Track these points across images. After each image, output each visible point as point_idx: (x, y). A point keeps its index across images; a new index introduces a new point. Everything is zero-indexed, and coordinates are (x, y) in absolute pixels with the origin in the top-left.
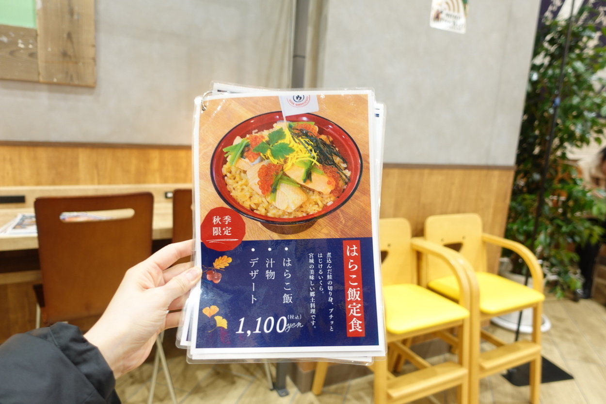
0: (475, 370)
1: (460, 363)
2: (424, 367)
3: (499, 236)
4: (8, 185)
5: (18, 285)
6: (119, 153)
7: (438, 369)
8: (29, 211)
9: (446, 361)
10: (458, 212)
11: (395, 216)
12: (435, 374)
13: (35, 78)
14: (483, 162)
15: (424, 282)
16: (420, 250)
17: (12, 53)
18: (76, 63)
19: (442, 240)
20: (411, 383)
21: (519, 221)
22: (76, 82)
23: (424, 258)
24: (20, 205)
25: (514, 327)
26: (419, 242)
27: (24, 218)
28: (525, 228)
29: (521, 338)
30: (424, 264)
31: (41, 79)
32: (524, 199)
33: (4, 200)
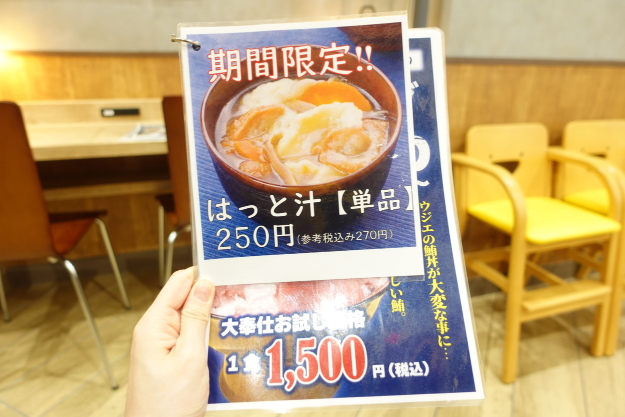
0: (619, 289)
1: (602, 281)
4: (123, 97)
15: (559, 195)
16: (557, 159)
23: (561, 169)
24: (135, 117)
26: (556, 152)
33: (121, 113)
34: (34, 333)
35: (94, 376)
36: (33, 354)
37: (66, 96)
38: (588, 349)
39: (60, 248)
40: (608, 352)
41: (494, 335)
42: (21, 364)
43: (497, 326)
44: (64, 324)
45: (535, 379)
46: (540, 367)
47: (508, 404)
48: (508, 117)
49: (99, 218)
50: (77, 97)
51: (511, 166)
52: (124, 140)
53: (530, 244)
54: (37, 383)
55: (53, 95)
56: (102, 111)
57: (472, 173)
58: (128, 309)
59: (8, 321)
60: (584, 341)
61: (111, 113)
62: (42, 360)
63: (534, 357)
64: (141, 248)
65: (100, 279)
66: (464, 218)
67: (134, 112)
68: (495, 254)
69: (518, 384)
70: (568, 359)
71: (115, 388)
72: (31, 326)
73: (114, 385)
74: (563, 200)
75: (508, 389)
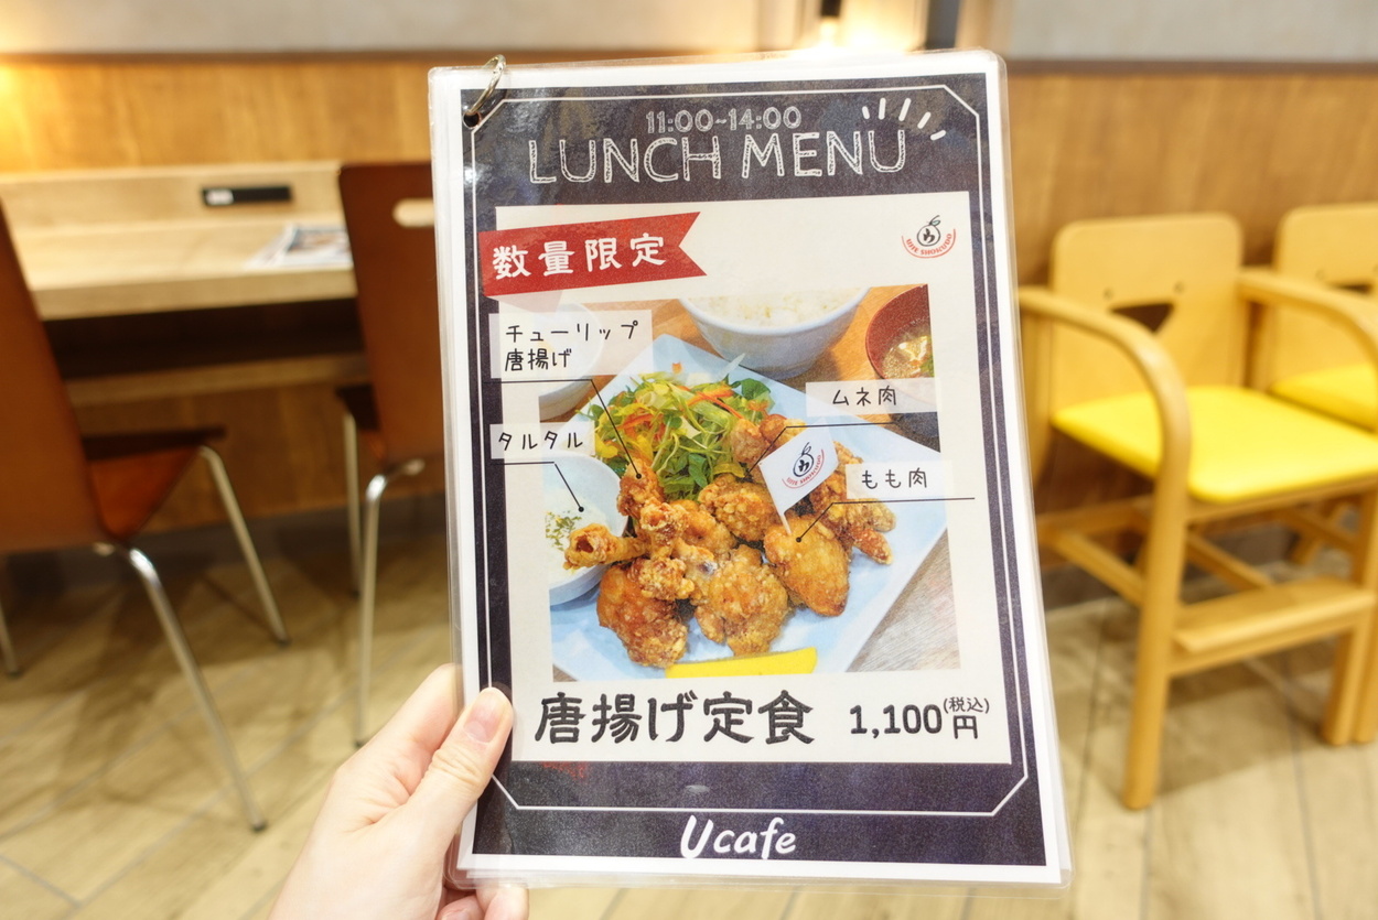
2: (1252, 587)
4: (251, 160)
7: (1294, 591)
16: (1260, 299)
19: (1321, 273)
23: (1268, 319)
24: (281, 207)
26: (1260, 280)
27: (301, 233)
33: (248, 197)
34: (75, 703)
35: (213, 801)
36: (73, 750)
37: (118, 159)
38: (1315, 727)
39: (115, 521)
40: (1363, 737)
41: (1104, 697)
42: (48, 775)
43: (1110, 676)
44: (142, 680)
45: (1197, 798)
46: (1208, 771)
47: (1136, 857)
48: (1150, 202)
49: (206, 445)
50: (144, 162)
51: (1152, 316)
52: (255, 265)
53: (1196, 501)
54: (84, 818)
55: (88, 158)
56: (205, 193)
57: (1064, 334)
58: (282, 644)
59: (17, 674)
60: (1308, 709)
61: (225, 197)
62: (94, 765)
63: (1195, 749)
64: (308, 504)
65: (217, 573)
66: (1043, 437)
67: (277, 195)
68: (1112, 516)
69: (1158, 812)
70: (1270, 751)
71: (260, 829)
72: (68, 687)
73: (256, 821)
74: (1271, 393)
75: (1135, 823)
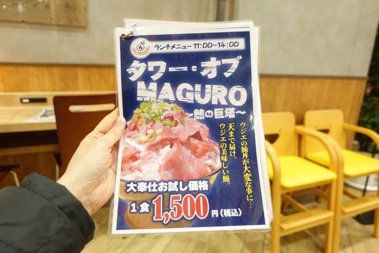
0: (339, 213)
1: (329, 208)
2: (302, 210)
3: (354, 124)
4: (36, 91)
5: (45, 153)
6: (103, 71)
7: (313, 212)
8: (50, 107)
9: (314, 207)
10: (327, 108)
11: (284, 110)
12: (311, 215)
13: (49, 21)
14: (345, 74)
15: (303, 154)
16: (301, 133)
17: (35, 5)
18: (74, 11)
19: (316, 127)
20: (295, 220)
21: (368, 116)
22: (75, 24)
23: (303, 139)
24: (44, 104)
25: (362, 187)
26: (300, 128)
27: (46, 111)
28: (372, 120)
29: (367, 194)
30: (303, 143)
31: (54, 22)
32: (372, 100)
33: (33, 101)
41: (266, 242)
50: (5, 91)
53: (283, 187)
56: (21, 100)
61: (27, 101)
67: (43, 101)
74: (305, 158)
